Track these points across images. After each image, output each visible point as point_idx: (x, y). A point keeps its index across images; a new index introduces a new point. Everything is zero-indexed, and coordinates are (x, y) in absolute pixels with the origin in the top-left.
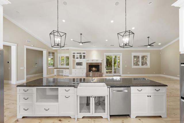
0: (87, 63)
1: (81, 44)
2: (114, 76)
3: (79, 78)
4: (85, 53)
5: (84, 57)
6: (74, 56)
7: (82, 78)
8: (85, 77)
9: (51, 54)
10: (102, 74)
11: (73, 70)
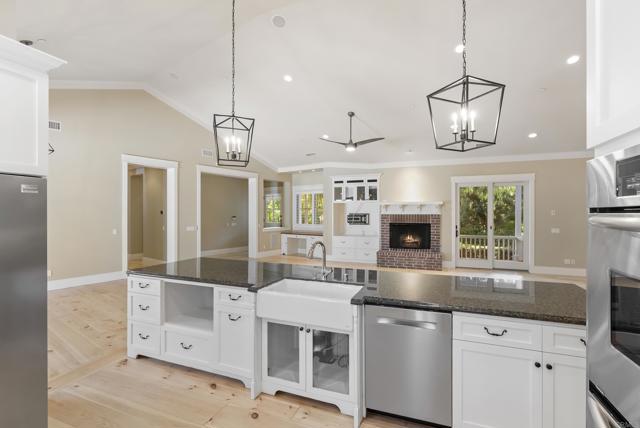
0: (383, 217)
1: (351, 149)
2: (495, 269)
3: (355, 268)
4: (376, 181)
5: (373, 194)
6: (338, 193)
7: (367, 269)
8: (373, 265)
9: (275, 189)
10: (441, 259)
11: (336, 241)
